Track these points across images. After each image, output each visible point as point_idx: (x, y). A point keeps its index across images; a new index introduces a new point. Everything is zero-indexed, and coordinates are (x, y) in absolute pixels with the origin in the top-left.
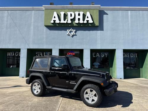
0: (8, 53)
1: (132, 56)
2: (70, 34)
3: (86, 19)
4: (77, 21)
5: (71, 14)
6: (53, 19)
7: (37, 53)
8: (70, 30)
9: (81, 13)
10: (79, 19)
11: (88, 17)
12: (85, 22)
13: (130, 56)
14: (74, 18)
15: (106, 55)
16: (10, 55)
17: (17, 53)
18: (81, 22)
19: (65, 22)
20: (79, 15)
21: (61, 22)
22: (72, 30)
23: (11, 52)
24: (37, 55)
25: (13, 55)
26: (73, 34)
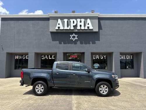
0: (16, 56)
1: (128, 58)
2: (72, 39)
7: (43, 56)
8: (73, 35)
9: (83, 20)
12: (86, 28)
13: (126, 58)
15: (105, 57)
16: (18, 58)
17: (24, 56)
18: (83, 28)
22: (75, 35)
23: (18, 55)
24: (43, 58)
25: (21, 58)
26: (75, 39)
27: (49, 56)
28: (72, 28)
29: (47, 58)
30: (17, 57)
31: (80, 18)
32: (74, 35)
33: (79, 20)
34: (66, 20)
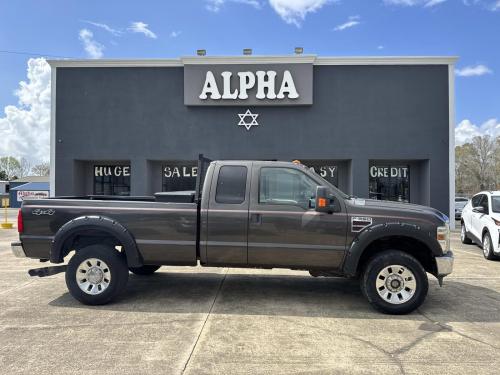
0: (96, 168)
1: (394, 173)
2: (245, 124)
3: (283, 89)
4: (260, 95)
6: (206, 89)
7: (167, 169)
8: (246, 115)
10: (266, 90)
11: (286, 85)
12: (281, 96)
13: (389, 174)
14: (255, 88)
15: (332, 171)
16: (101, 175)
17: (118, 170)
19: (234, 96)
20: (266, 78)
21: (223, 97)
22: (251, 115)
23: (103, 167)
24: (168, 174)
25: (110, 173)
26: (252, 124)
27: (184, 169)
28: (244, 95)
29: (179, 175)
30: (98, 172)
31: (266, 68)
32: (248, 113)
33: (261, 74)
34: (227, 75)
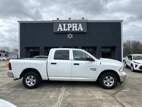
3: (79, 28)
5: (70, 25)
6: (59, 28)
7: (49, 49)
9: (76, 25)
10: (75, 28)
11: (80, 27)
13: (106, 50)
14: (72, 28)
15: (92, 50)
18: (76, 30)
19: (66, 30)
20: (75, 25)
21: (64, 30)
25: (34, 50)
30: (31, 50)
32: (70, 34)
33: (73, 24)
34: (64, 25)
